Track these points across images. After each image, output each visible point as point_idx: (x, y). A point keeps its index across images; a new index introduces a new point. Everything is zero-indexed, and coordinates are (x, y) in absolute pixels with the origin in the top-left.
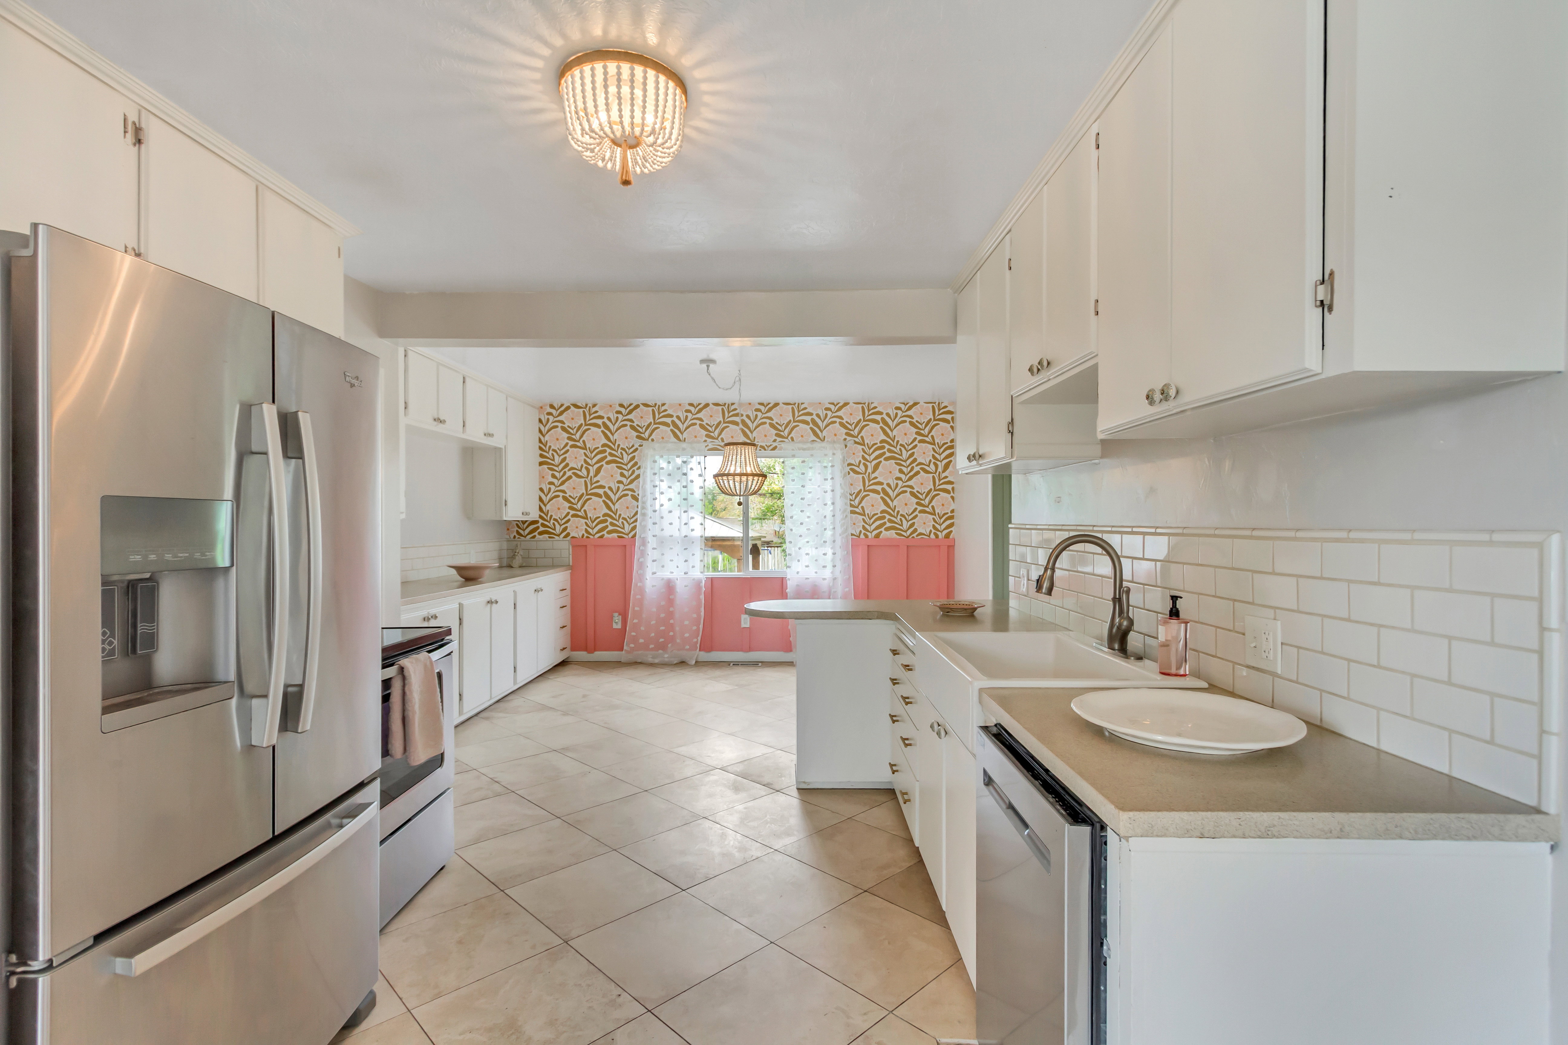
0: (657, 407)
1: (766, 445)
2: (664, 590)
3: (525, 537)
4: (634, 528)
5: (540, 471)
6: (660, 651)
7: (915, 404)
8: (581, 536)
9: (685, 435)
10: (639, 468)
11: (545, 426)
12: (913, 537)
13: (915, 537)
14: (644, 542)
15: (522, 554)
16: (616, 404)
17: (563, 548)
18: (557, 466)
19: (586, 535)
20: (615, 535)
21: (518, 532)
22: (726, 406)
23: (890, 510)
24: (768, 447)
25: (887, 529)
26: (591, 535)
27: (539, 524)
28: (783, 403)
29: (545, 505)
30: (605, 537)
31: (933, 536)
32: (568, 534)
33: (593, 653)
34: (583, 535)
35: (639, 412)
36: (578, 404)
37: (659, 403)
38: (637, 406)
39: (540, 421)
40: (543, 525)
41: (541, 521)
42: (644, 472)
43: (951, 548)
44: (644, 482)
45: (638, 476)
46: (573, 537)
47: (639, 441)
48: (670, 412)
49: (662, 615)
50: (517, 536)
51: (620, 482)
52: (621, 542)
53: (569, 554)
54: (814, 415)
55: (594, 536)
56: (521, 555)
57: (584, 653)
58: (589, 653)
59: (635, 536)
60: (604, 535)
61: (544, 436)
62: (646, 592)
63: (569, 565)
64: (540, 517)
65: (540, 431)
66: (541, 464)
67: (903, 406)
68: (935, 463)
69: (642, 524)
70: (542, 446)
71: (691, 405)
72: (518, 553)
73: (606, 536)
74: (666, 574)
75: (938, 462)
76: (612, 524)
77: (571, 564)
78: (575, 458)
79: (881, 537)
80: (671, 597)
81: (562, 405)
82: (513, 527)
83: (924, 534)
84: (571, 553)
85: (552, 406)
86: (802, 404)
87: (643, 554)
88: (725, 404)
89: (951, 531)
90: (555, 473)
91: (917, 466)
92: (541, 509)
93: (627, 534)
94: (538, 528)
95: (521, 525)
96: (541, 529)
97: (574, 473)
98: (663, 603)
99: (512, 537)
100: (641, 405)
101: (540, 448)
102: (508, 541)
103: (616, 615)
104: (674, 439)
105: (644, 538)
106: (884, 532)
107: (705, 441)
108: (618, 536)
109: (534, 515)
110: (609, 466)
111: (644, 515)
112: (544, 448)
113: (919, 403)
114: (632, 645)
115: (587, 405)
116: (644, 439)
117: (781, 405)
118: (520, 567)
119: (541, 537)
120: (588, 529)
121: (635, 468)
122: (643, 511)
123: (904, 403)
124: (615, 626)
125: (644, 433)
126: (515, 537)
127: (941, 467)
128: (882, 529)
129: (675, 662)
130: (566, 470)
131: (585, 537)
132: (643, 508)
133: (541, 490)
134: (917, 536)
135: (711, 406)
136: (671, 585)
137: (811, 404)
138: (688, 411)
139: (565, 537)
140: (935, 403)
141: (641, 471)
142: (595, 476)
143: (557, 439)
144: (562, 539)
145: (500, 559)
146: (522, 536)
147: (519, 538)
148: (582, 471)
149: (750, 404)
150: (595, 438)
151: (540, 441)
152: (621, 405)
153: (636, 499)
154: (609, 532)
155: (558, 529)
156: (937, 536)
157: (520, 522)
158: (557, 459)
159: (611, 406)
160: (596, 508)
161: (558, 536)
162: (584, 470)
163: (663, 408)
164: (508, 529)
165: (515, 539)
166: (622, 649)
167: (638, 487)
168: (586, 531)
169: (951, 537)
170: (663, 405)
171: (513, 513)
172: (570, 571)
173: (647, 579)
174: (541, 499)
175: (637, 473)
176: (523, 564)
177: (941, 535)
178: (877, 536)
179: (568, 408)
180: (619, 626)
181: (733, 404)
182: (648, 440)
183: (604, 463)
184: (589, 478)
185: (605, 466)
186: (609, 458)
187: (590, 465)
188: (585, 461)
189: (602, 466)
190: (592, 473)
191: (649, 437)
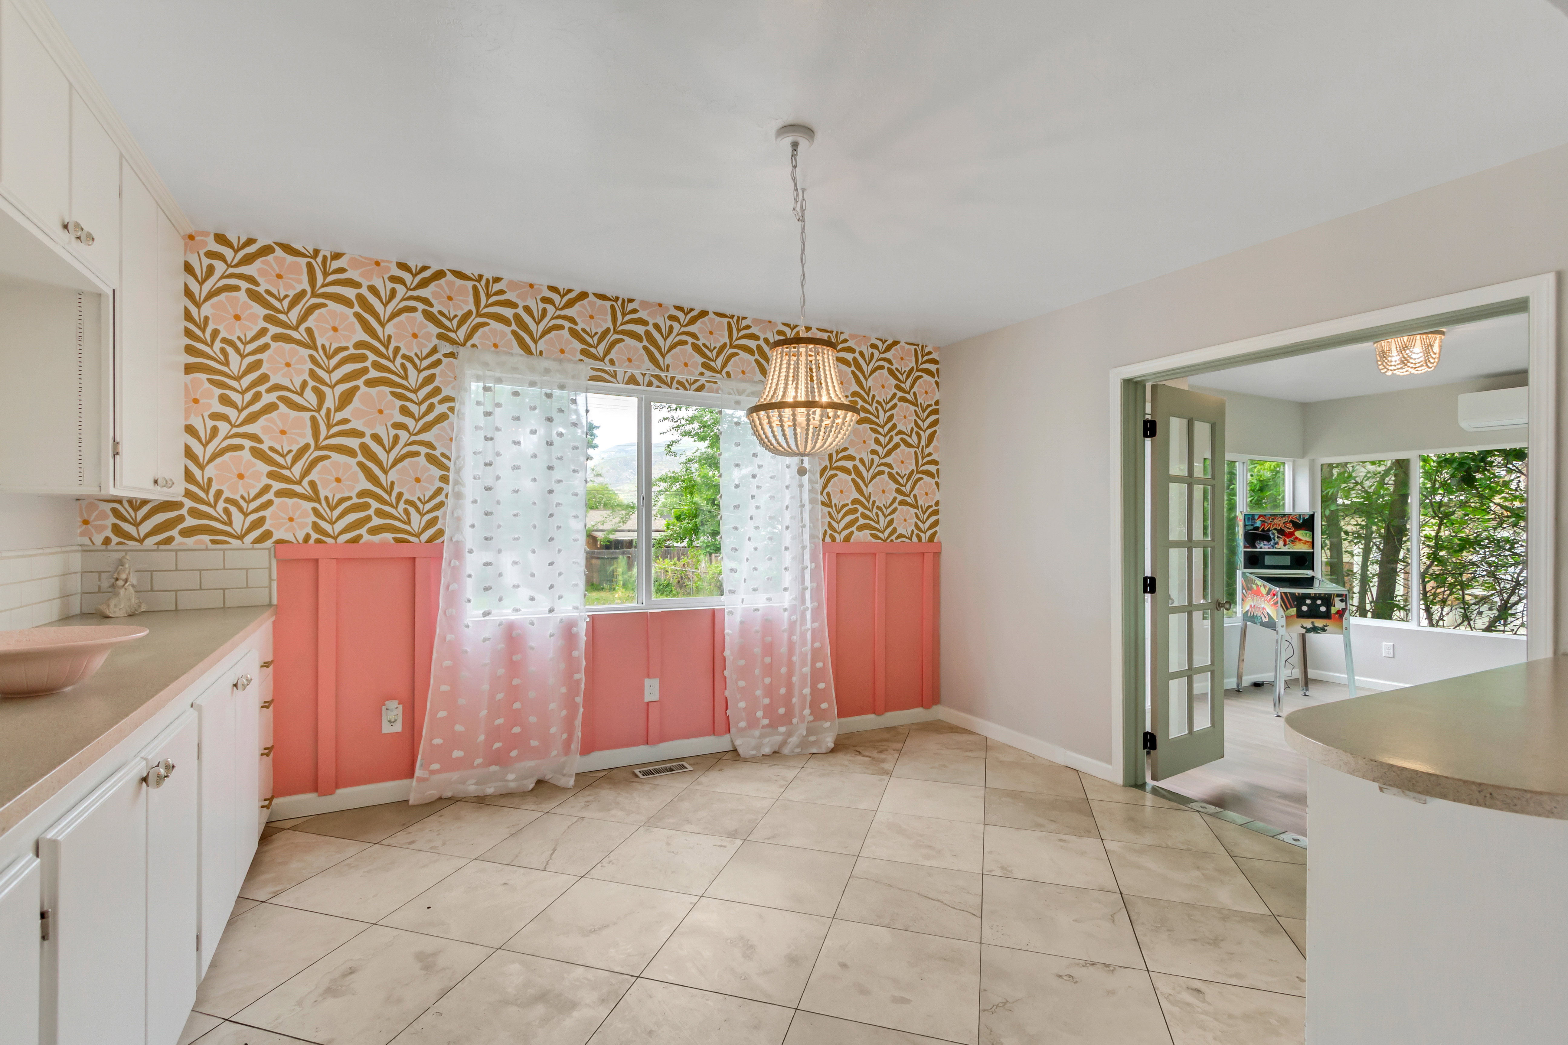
1: (687, 380)
2: (503, 646)
3: (141, 541)
4: (435, 522)
5: (186, 385)
6: (494, 768)
7: (896, 343)
8: (301, 537)
9: (541, 345)
11: (201, 283)
12: (892, 541)
13: (895, 541)
14: (458, 552)
15: (135, 582)
16: (390, 262)
17: (251, 565)
18: (237, 378)
19: (314, 536)
20: (389, 536)
21: (117, 530)
22: (620, 302)
23: (863, 501)
24: (691, 384)
25: (860, 528)
26: (329, 535)
27: (184, 511)
28: (714, 313)
29: (202, 467)
30: (362, 541)
31: (915, 539)
32: (267, 535)
33: (332, 793)
34: (307, 537)
35: (444, 284)
36: (292, 245)
37: (488, 275)
38: (442, 275)
39: (188, 268)
40: (193, 512)
41: (189, 503)
43: (937, 555)
44: (451, 429)
45: (441, 418)
46: (280, 542)
47: (447, 348)
48: (510, 296)
49: (500, 696)
50: (115, 539)
51: (397, 426)
52: (405, 551)
53: (271, 580)
54: (762, 340)
55: (335, 538)
56: (133, 586)
57: (312, 796)
58: (320, 795)
59: (436, 539)
60: (360, 537)
61: (198, 305)
62: (466, 652)
63: (270, 605)
64: (188, 494)
65: (188, 292)
66: (189, 369)
67: (880, 344)
68: (917, 433)
69: (455, 515)
70: (194, 327)
72: (126, 581)
73: (367, 537)
74: (505, 614)
75: (921, 432)
76: (380, 513)
77: (275, 601)
78: (286, 364)
79: (852, 541)
80: (515, 658)
81: (250, 241)
82: (107, 517)
83: (904, 536)
84: (275, 576)
85: (221, 239)
86: (744, 318)
88: (617, 298)
89: (936, 532)
90: (229, 392)
91: (897, 434)
92: (189, 476)
93: (418, 535)
94: (181, 519)
95: (126, 510)
96: (190, 522)
97: (282, 398)
99: (98, 539)
100: (449, 274)
101: (188, 333)
102: (85, 551)
103: (393, 704)
104: (516, 350)
105: (457, 542)
106: (856, 533)
107: (581, 360)
108: (394, 539)
109: (169, 489)
110: (374, 391)
111: (457, 495)
112: (198, 332)
113: (899, 342)
114: (435, 765)
115: (316, 252)
116: (454, 342)
117: (711, 315)
118: (130, 616)
119: (190, 541)
120: (320, 522)
121: (437, 399)
122: (456, 489)
123: (881, 340)
124: (387, 729)
125: (454, 331)
126: (107, 541)
127: (924, 436)
128: (854, 529)
129: (529, 789)
130: (262, 388)
131: (312, 541)
132: (457, 483)
133: (190, 430)
134: (897, 538)
135: (592, 298)
136: (514, 635)
137: (757, 321)
138: (546, 300)
139: (257, 541)
140: (918, 345)
141: (446, 408)
142: (339, 408)
143: (236, 317)
144: (251, 546)
145: (65, 596)
147: (119, 544)
148: (305, 395)
149: (660, 305)
150: (336, 325)
151: (188, 316)
152: (403, 266)
154: (373, 531)
155: (239, 521)
156: (919, 538)
157: (126, 505)
158: (236, 364)
159: (377, 264)
160: (339, 476)
161: (241, 537)
162: (309, 394)
163: (496, 287)
164: (86, 522)
165: (109, 547)
166: (411, 774)
167: (440, 438)
168: (316, 527)
169: (935, 540)
170: (498, 280)
172: (273, 619)
173: (468, 626)
174: (189, 453)
175: (440, 409)
176: (140, 606)
177: (925, 537)
178: (847, 539)
179: (266, 250)
180: (398, 728)
181: (631, 301)
182: (464, 345)
183: (360, 382)
184: (323, 412)
185: (363, 389)
186: (373, 374)
187: (324, 383)
188: (312, 374)
189: (356, 388)
190: (330, 402)
191: (466, 340)
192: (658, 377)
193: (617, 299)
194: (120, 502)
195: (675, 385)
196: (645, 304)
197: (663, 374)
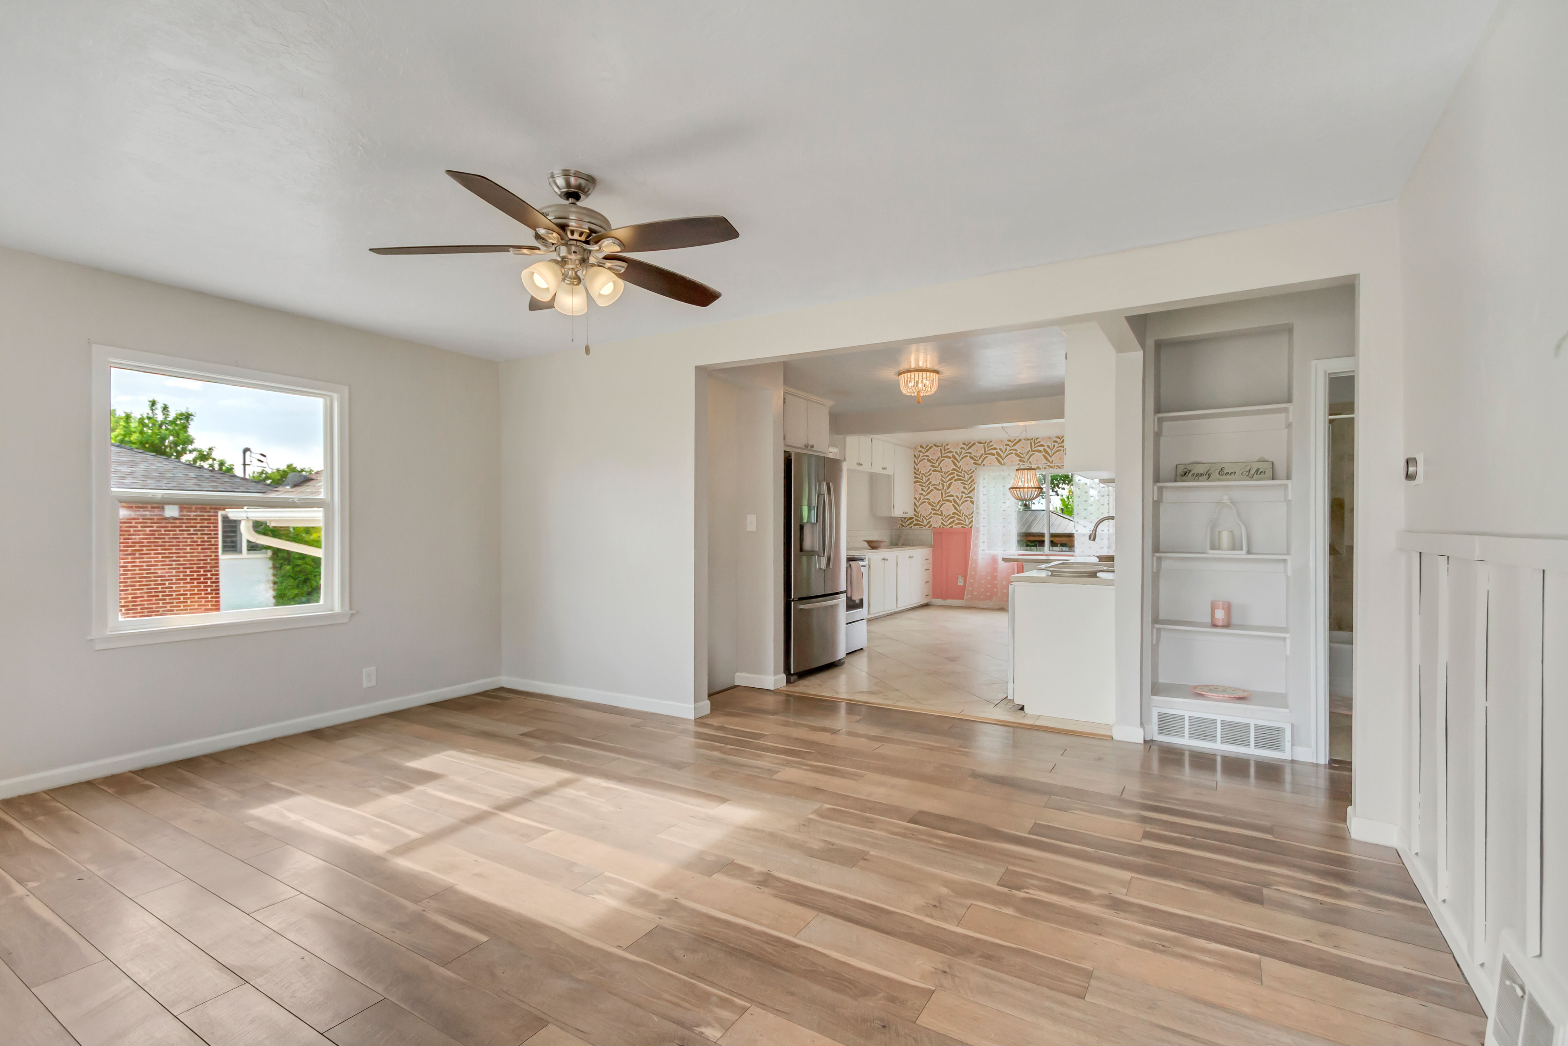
0: (987, 443)
2: (989, 562)
3: (906, 527)
4: (972, 521)
5: (914, 487)
6: (988, 601)
8: (938, 527)
9: (1005, 461)
10: (974, 484)
11: (917, 459)
14: (978, 531)
16: (961, 443)
17: (927, 534)
18: (925, 483)
19: (942, 526)
20: (960, 526)
21: (902, 524)
26: (945, 525)
27: (914, 519)
29: (917, 508)
32: (931, 526)
33: (946, 600)
34: (940, 526)
36: (937, 444)
37: (988, 441)
38: (974, 444)
39: (915, 456)
40: (916, 520)
41: (915, 517)
42: (978, 486)
44: (978, 492)
45: (974, 489)
46: (934, 527)
47: (975, 466)
48: (995, 446)
49: (989, 578)
51: (963, 492)
52: (963, 531)
55: (947, 526)
56: (903, 537)
57: (940, 599)
58: (943, 599)
59: (971, 527)
60: (953, 526)
61: (917, 465)
62: (979, 563)
64: (915, 515)
65: (915, 462)
66: (915, 482)
69: (977, 519)
70: (916, 471)
71: (1009, 441)
72: (901, 535)
73: (954, 526)
74: (993, 552)
76: (958, 519)
77: (932, 544)
78: (936, 478)
80: (995, 566)
81: (928, 446)
82: (899, 521)
84: (933, 537)
85: (922, 447)
87: (977, 538)
90: (923, 487)
92: (915, 510)
93: (967, 526)
94: (913, 522)
95: (903, 520)
96: (915, 522)
97: (934, 488)
98: (989, 570)
99: (898, 527)
101: (915, 473)
102: (896, 529)
103: (960, 576)
104: (997, 464)
105: (977, 528)
107: (1019, 464)
109: (911, 514)
110: (956, 482)
111: (978, 513)
112: (917, 473)
114: (970, 596)
115: (942, 445)
116: (978, 464)
118: (901, 543)
119: (915, 527)
120: (943, 522)
121: (972, 483)
122: (977, 511)
124: (959, 584)
125: (978, 461)
126: (900, 527)
129: (997, 608)
130: (930, 485)
132: (978, 509)
133: (915, 498)
135: (1023, 441)
136: (994, 559)
138: (1007, 445)
139: (930, 527)
141: (975, 486)
142: (948, 488)
143: (925, 467)
144: (928, 528)
145: (890, 536)
146: (904, 526)
147: (902, 528)
149: (1049, 438)
150: (947, 465)
151: (915, 468)
152: (964, 444)
153: (972, 502)
154: (956, 524)
155: (925, 522)
158: (925, 479)
159: (957, 444)
160: (948, 509)
161: (925, 526)
162: (941, 486)
163: (991, 444)
164: (896, 522)
166: (963, 598)
167: (974, 495)
168: (942, 523)
170: (991, 442)
171: (898, 512)
172: (932, 548)
173: (979, 555)
174: (915, 504)
175: (973, 486)
176: (903, 542)
179: (931, 447)
180: (962, 584)
181: (1037, 439)
182: (980, 465)
183: (953, 480)
184: (944, 490)
185: (954, 482)
186: (956, 477)
187: (944, 482)
188: (941, 480)
189: (952, 482)
190: (945, 488)
191: (982, 463)
192: (1049, 466)
193: (1032, 439)
194: (902, 517)
195: (1055, 467)
196: (1043, 439)
197: (1051, 465)
